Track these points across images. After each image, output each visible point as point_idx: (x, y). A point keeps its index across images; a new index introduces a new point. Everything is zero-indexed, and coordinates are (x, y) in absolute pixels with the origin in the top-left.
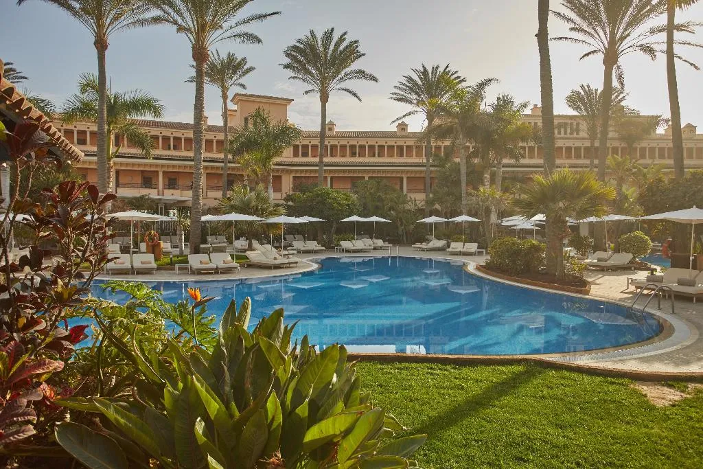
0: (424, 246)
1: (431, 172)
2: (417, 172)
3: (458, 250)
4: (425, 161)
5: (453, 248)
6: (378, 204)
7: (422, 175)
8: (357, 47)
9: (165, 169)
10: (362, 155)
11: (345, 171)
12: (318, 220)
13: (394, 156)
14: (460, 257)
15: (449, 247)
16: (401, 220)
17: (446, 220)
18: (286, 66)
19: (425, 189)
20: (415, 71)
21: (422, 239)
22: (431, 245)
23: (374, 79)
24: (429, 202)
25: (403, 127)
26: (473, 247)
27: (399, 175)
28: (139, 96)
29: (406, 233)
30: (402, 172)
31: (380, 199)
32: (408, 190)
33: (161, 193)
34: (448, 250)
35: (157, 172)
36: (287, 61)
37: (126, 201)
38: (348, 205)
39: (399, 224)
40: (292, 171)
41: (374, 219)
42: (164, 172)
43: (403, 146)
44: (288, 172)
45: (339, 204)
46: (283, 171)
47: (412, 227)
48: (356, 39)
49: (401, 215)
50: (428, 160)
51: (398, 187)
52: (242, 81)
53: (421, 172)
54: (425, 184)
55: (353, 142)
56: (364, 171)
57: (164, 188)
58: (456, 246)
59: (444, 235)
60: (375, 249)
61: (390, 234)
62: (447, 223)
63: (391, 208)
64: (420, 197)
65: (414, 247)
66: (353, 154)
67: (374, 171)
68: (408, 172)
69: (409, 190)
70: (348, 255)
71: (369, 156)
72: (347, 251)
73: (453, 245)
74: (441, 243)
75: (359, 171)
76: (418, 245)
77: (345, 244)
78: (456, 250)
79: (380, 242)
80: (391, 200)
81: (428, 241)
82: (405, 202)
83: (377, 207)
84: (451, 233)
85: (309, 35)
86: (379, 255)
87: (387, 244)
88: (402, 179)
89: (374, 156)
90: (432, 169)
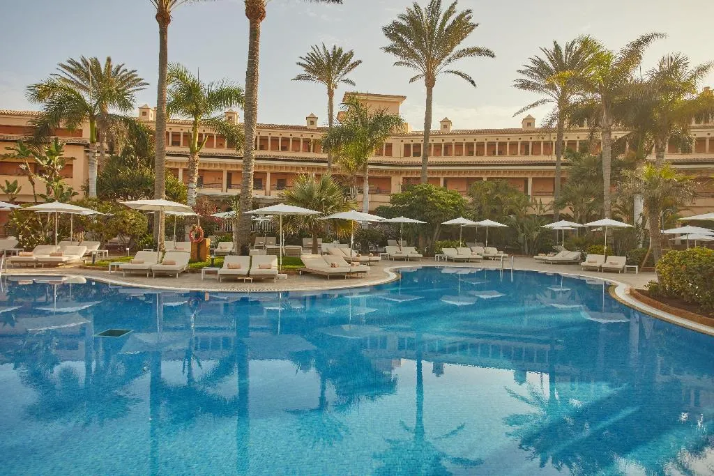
0: (549, 257)
1: (562, 172)
2: (545, 172)
3: (598, 265)
4: (555, 158)
5: (589, 262)
6: (496, 207)
7: (552, 176)
8: (470, 18)
9: (273, 170)
10: (480, 154)
11: (460, 172)
12: (418, 222)
13: (517, 154)
14: (599, 273)
15: (583, 259)
16: (522, 226)
17: (581, 226)
18: (388, 50)
19: (553, 192)
20: (545, 50)
21: (548, 250)
22: (559, 257)
23: (489, 53)
24: (559, 205)
25: (529, 121)
26: (620, 261)
27: (522, 176)
28: (226, 86)
29: (528, 241)
30: (528, 172)
31: (498, 201)
32: (533, 192)
33: (268, 193)
34: (583, 264)
35: (266, 173)
36: (389, 42)
37: (222, 200)
38: (453, 205)
39: (519, 229)
40: (402, 172)
41: (487, 223)
42: (271, 173)
43: (528, 142)
44: (397, 172)
45: (443, 204)
46: (392, 172)
47: (535, 234)
48: (469, 8)
49: (522, 220)
50: (558, 158)
51: (521, 189)
52: (349, 76)
53: (550, 172)
54: (554, 186)
55: (470, 140)
56: (482, 172)
57: (271, 189)
58: (594, 259)
59: (578, 244)
60: (486, 258)
61: (508, 242)
62: (582, 230)
63: (511, 212)
64: (547, 200)
65: (536, 259)
66: (470, 153)
67: (493, 171)
68: (533, 172)
69: (535, 193)
70: (452, 265)
71: (489, 155)
72: (450, 260)
73: (590, 257)
74: (572, 255)
75: (477, 171)
76: (541, 256)
77: (449, 252)
78: (594, 265)
79: (493, 251)
80: (511, 202)
81: (557, 252)
82: (527, 205)
83: (494, 211)
84: (587, 242)
85: (413, 9)
86: (491, 266)
87: (502, 254)
88: (526, 180)
89: (494, 153)
90: (562, 167)
